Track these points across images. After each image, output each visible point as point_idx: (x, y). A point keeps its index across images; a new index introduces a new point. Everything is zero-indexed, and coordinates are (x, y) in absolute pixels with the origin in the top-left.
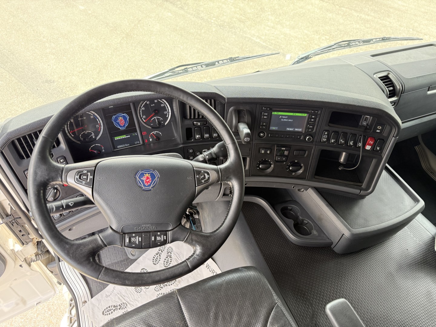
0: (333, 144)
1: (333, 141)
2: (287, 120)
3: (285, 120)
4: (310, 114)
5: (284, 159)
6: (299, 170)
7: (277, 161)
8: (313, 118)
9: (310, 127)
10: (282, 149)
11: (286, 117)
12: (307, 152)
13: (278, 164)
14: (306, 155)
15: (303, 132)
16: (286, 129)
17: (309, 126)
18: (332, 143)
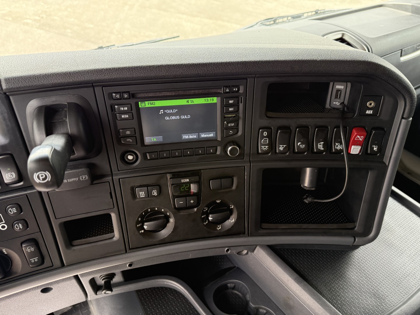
0: (283, 155)
1: (281, 148)
2: (178, 117)
3: (174, 118)
4: (224, 97)
5: (192, 202)
6: (228, 218)
7: (179, 209)
8: (231, 105)
9: (229, 125)
10: (183, 181)
11: (175, 111)
12: (235, 180)
13: (182, 213)
14: (234, 187)
15: (219, 139)
16: (181, 137)
17: (228, 123)
18: (281, 153)
